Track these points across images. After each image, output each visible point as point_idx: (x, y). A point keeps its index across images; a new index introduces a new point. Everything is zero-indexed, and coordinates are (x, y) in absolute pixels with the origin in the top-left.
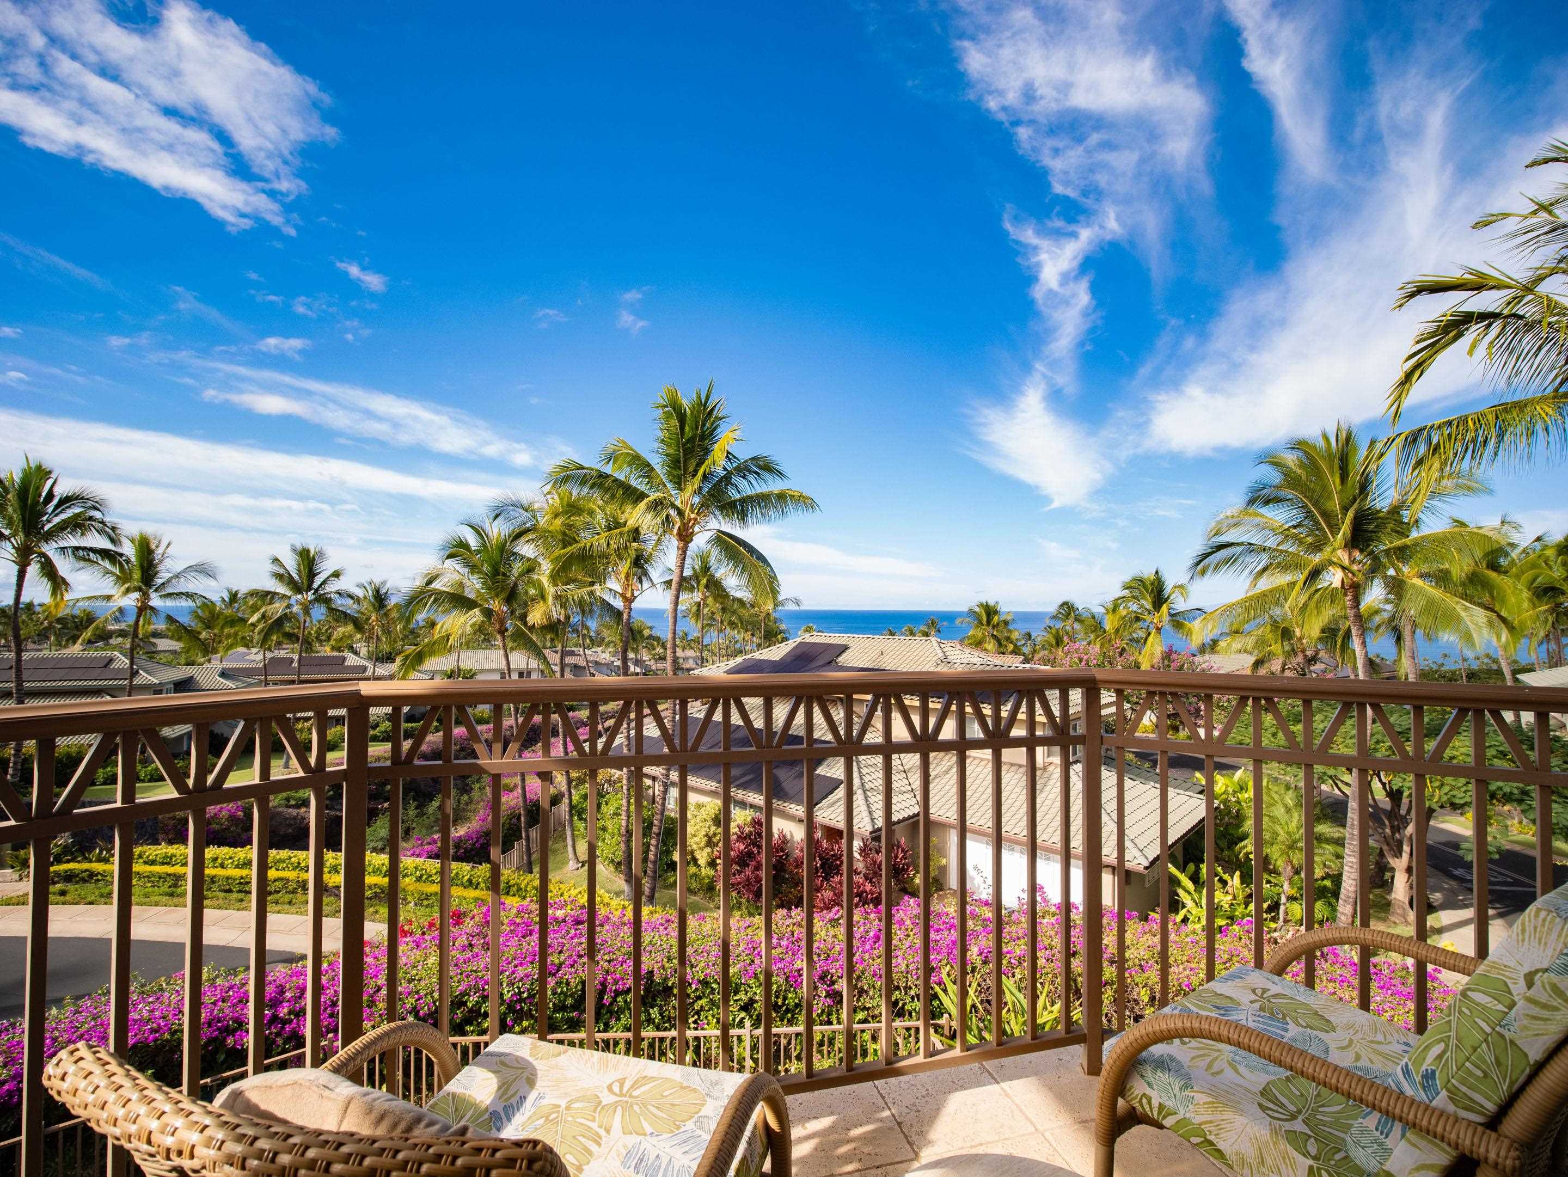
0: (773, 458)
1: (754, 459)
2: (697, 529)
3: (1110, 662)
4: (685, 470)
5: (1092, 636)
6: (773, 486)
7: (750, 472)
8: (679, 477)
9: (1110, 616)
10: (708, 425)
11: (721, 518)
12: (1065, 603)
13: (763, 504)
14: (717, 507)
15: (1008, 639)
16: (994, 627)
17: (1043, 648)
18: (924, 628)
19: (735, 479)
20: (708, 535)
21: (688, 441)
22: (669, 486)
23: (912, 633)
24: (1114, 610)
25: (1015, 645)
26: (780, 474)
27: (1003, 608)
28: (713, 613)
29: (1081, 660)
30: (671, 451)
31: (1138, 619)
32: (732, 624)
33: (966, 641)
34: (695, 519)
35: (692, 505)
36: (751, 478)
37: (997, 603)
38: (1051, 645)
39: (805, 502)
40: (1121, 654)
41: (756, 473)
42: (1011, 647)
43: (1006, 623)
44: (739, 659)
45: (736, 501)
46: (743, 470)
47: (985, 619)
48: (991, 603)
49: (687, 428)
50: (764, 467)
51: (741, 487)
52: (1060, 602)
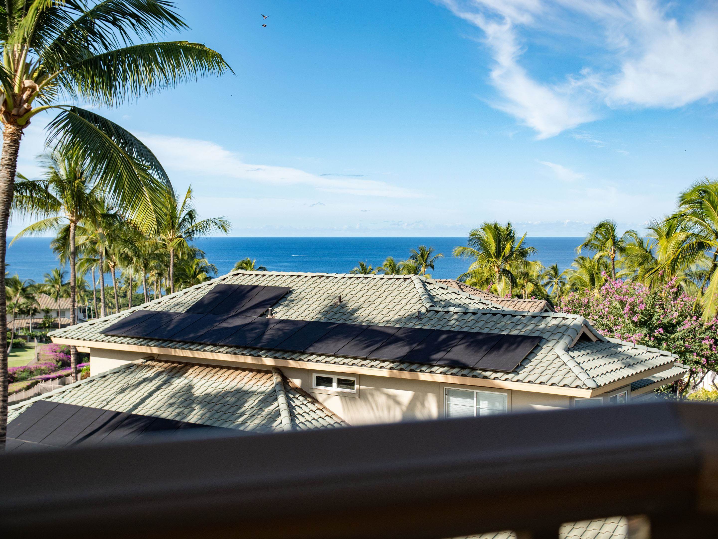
2: (35, 105)
3: (662, 306)
5: (640, 271)
7: (124, 14)
9: (664, 241)
11: (77, 89)
12: (601, 226)
15: (526, 275)
16: (506, 259)
17: (574, 288)
18: (411, 263)
20: (55, 115)
23: (395, 270)
24: (669, 234)
25: (536, 285)
28: (94, 243)
29: (623, 304)
31: (701, 246)
32: (126, 259)
33: (468, 282)
34: (33, 89)
35: (27, 66)
36: (126, 24)
37: (511, 224)
38: (583, 284)
40: (676, 296)
41: (134, 16)
42: (530, 287)
43: (523, 254)
44: (126, 313)
45: (100, 57)
47: (493, 246)
48: (503, 225)
51: (109, 38)
52: (596, 224)
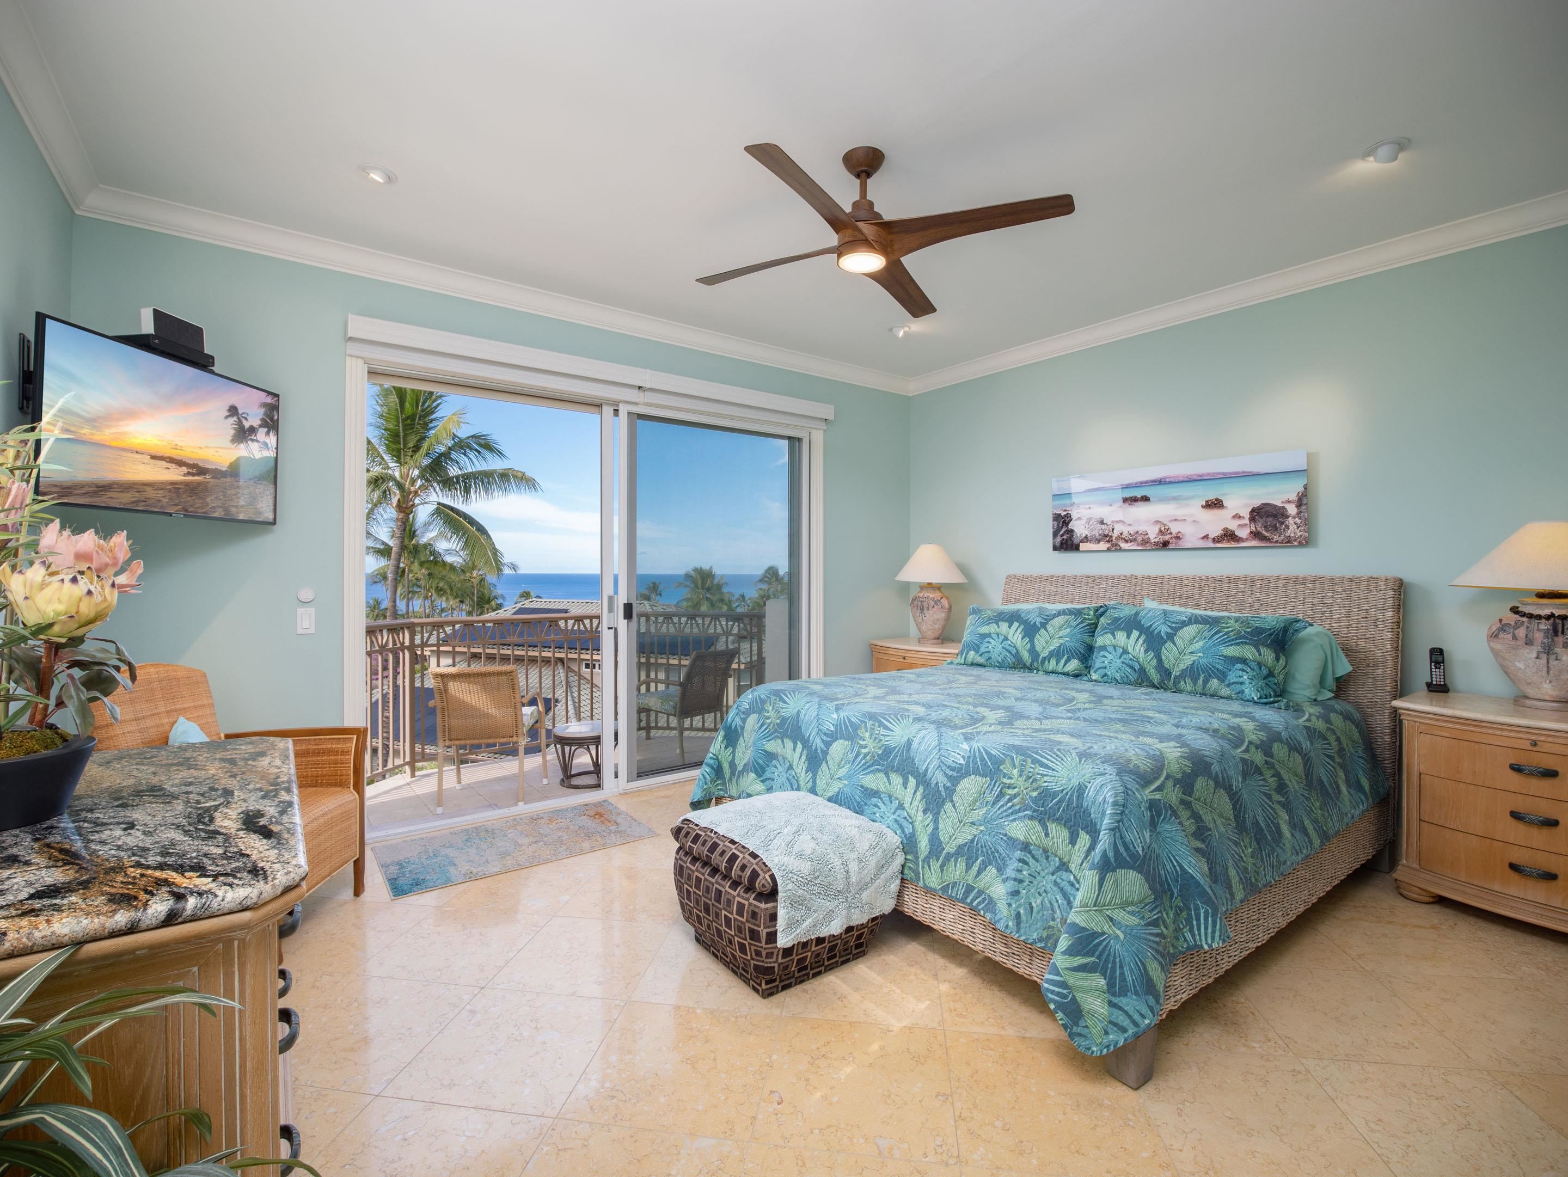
0: (493, 437)
1: (473, 437)
2: (417, 501)
4: (405, 445)
6: (493, 464)
7: (471, 449)
8: (399, 451)
10: (427, 404)
11: (442, 492)
13: (486, 481)
14: (438, 483)
16: (708, 590)
19: (454, 455)
20: (431, 508)
21: (408, 418)
22: (387, 458)
26: (500, 454)
27: (718, 571)
30: (391, 426)
32: (440, 591)
34: (416, 492)
35: (412, 479)
36: (472, 455)
37: (711, 568)
39: (525, 481)
41: (477, 450)
43: (719, 586)
45: (457, 477)
46: (462, 446)
47: (700, 582)
48: (706, 568)
49: (407, 405)
50: (485, 445)
51: (462, 463)
52: (765, 568)
